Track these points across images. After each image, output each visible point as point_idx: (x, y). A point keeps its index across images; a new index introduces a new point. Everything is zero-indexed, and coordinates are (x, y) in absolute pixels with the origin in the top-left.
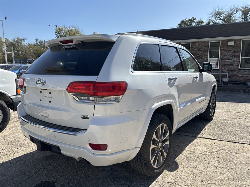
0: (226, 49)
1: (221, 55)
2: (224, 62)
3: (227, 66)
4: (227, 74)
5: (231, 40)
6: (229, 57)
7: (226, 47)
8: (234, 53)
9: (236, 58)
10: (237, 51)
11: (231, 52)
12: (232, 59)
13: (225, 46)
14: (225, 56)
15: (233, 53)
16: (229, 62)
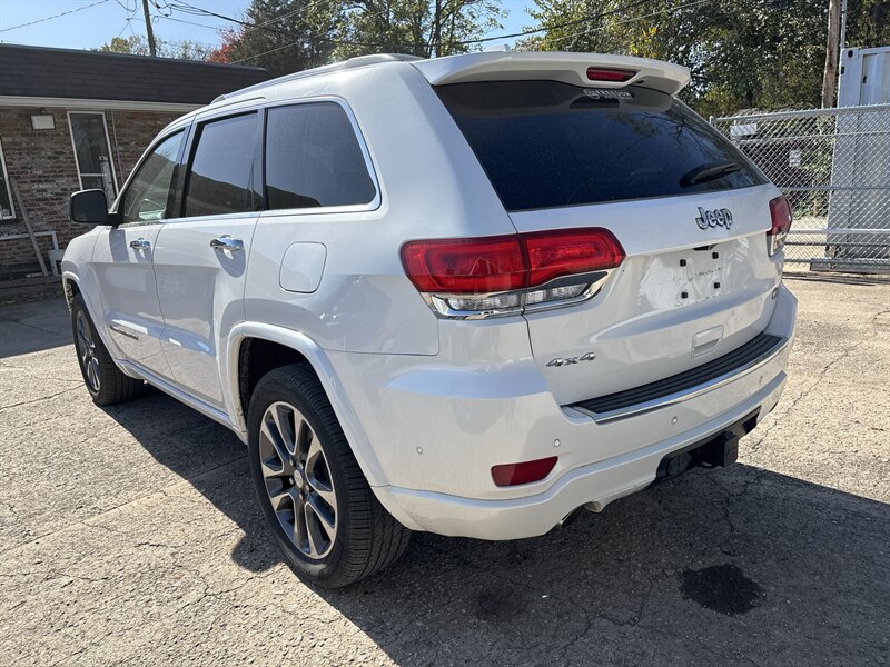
0: (24, 145)
1: (11, 164)
2: (28, 191)
3: (42, 205)
4: (54, 233)
5: (41, 111)
6: (40, 172)
7: (23, 135)
8: (55, 158)
9: (67, 176)
10: (62, 153)
11: (43, 153)
12: (54, 181)
13: (19, 130)
14: (25, 168)
15: (49, 158)
16: (45, 190)
